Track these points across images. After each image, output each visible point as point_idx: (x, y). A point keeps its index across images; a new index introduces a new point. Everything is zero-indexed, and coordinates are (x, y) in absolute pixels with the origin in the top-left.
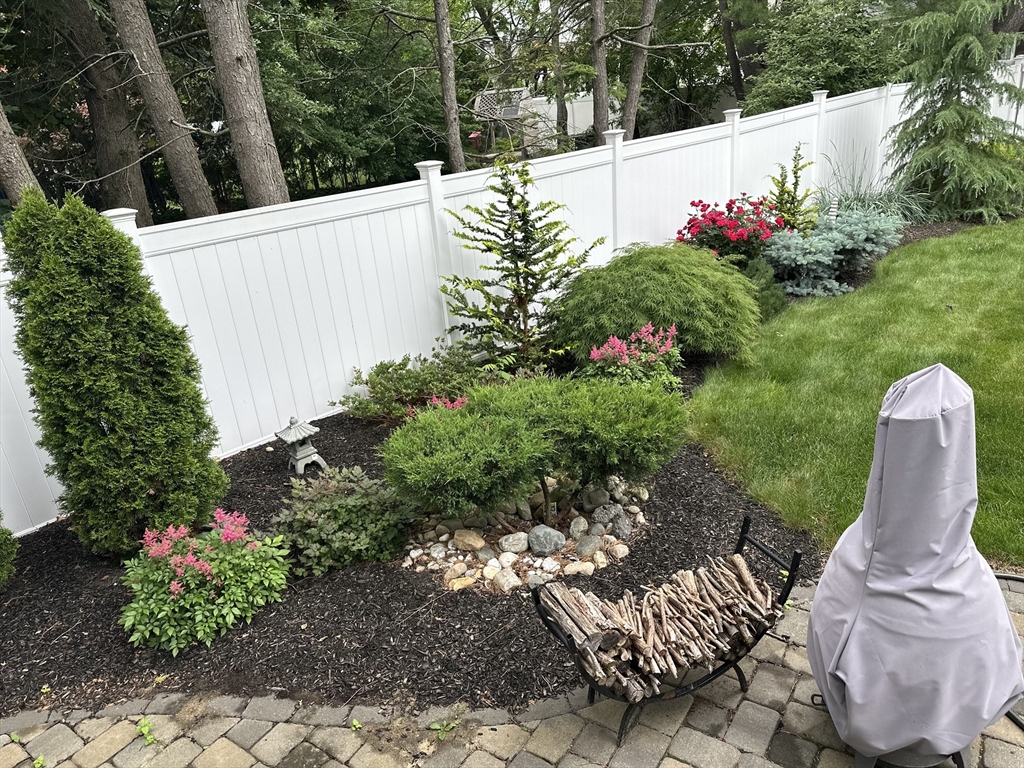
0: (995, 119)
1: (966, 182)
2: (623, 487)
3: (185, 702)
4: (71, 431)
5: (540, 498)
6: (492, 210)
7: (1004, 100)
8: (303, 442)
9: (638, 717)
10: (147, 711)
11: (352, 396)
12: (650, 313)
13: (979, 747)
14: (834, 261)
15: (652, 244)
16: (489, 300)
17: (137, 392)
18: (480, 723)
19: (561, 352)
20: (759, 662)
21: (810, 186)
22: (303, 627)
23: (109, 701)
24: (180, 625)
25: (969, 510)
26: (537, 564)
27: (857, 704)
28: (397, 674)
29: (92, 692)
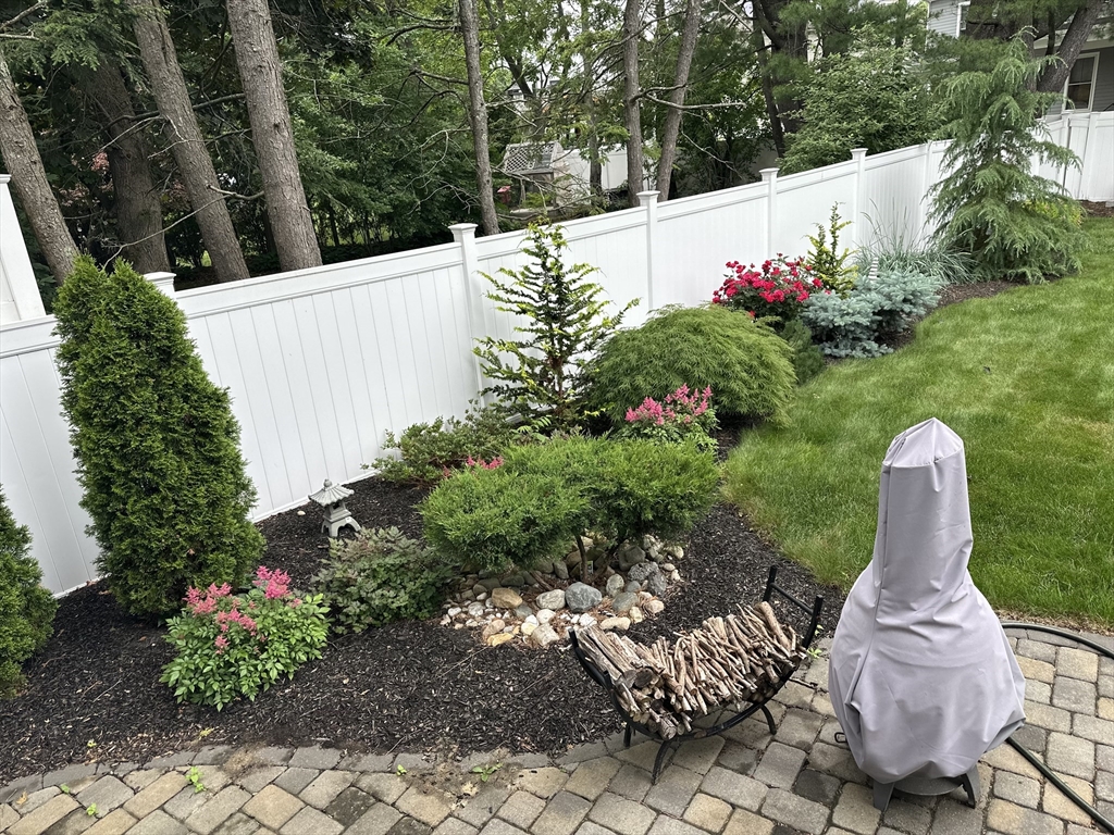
0: (1036, 178)
1: (1008, 242)
2: (659, 545)
3: (232, 753)
4: (117, 491)
5: (577, 557)
6: (526, 273)
7: (1045, 159)
8: (336, 505)
9: (671, 758)
10: (194, 762)
11: (385, 459)
12: (685, 375)
13: (990, 778)
14: (872, 322)
15: (687, 306)
16: (523, 362)
17: (180, 453)
18: (521, 766)
19: (596, 413)
20: (788, 707)
21: (850, 246)
22: (345, 682)
23: (155, 754)
24: (224, 681)
25: (965, 550)
26: (574, 620)
27: (870, 732)
28: (439, 724)
29: (137, 747)
